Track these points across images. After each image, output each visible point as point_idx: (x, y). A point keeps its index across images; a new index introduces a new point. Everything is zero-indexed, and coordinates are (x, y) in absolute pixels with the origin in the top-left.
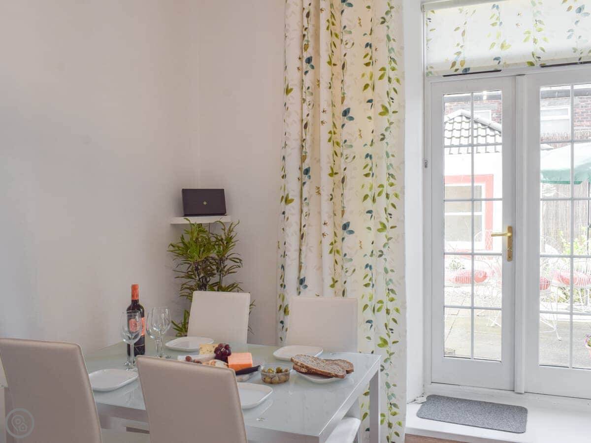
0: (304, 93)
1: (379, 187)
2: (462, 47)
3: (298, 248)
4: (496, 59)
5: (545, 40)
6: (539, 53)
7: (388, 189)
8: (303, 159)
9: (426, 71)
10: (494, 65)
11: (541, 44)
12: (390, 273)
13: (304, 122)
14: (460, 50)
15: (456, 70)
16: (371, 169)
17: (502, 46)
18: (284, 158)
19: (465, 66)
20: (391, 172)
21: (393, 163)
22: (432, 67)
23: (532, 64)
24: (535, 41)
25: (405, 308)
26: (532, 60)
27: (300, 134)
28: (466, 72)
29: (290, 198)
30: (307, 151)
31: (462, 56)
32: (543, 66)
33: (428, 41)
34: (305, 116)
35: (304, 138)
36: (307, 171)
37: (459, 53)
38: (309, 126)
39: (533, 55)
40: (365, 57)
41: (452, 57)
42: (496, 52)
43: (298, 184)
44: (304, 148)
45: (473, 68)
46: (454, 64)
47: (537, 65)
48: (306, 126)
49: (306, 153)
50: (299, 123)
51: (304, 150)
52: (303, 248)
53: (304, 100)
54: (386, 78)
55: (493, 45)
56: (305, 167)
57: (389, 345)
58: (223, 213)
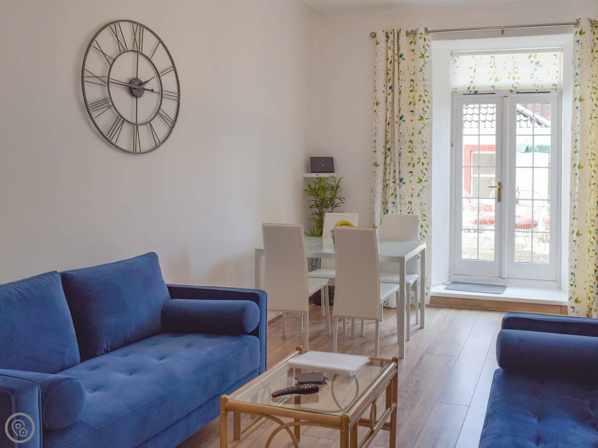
1: (418, 159)
2: (474, 78)
4: (493, 87)
5: (519, 78)
6: (516, 85)
7: (423, 160)
8: (387, 142)
9: (453, 91)
10: (491, 90)
11: (517, 80)
12: (424, 206)
13: (388, 122)
14: (472, 80)
15: (470, 91)
16: (412, 149)
17: (496, 80)
18: (375, 141)
19: (476, 90)
20: (425, 151)
21: (426, 146)
22: (456, 89)
23: (512, 91)
24: (514, 78)
25: (431, 225)
26: (512, 89)
27: (385, 128)
28: (476, 93)
29: (378, 163)
30: (389, 138)
31: (474, 83)
32: (518, 93)
33: (454, 73)
34: (388, 119)
35: (388, 130)
36: (389, 149)
37: (472, 82)
38: (391, 124)
39: (512, 86)
40: (410, 87)
41: (468, 84)
42: (493, 83)
43: (383, 156)
45: (480, 91)
46: (469, 88)
47: (515, 92)
48: (389, 124)
50: (384, 122)
51: (387, 137)
53: (388, 110)
54: (422, 101)
55: (491, 78)
56: (388, 146)
58: (332, 172)
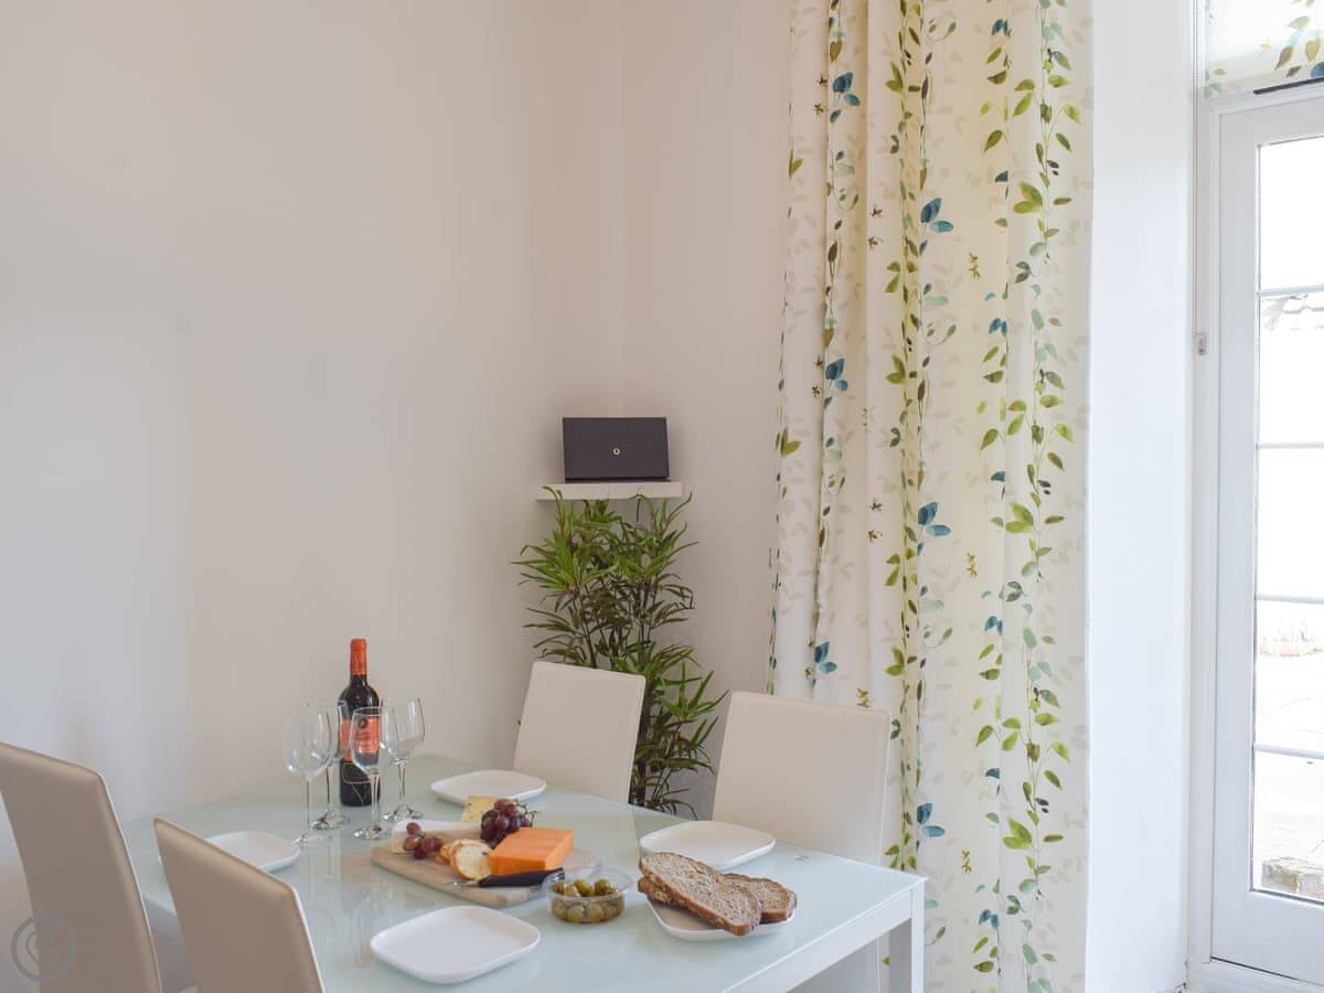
0: (829, 171)
2: (1309, 3)
3: (811, 567)
7: (1036, 414)
8: (827, 338)
9: (1202, 84)
12: (1042, 645)
13: (830, 244)
14: (1305, 12)
15: (1293, 71)
16: (1004, 361)
19: (1319, 58)
20: (1049, 366)
21: (1053, 340)
22: (1218, 71)
25: (1083, 746)
27: (818, 273)
29: (791, 438)
30: (836, 318)
31: (1310, 28)
34: (830, 229)
35: (829, 284)
36: (834, 371)
37: (1301, 22)
38: (842, 254)
40: (991, 59)
41: (1281, 37)
43: (814, 403)
44: (828, 310)
46: (1286, 54)
48: (832, 254)
49: (831, 322)
50: (816, 246)
51: (828, 316)
52: (824, 568)
53: (830, 187)
54: (1034, 110)
56: (830, 359)
57: (1034, 843)
58: (663, 477)
